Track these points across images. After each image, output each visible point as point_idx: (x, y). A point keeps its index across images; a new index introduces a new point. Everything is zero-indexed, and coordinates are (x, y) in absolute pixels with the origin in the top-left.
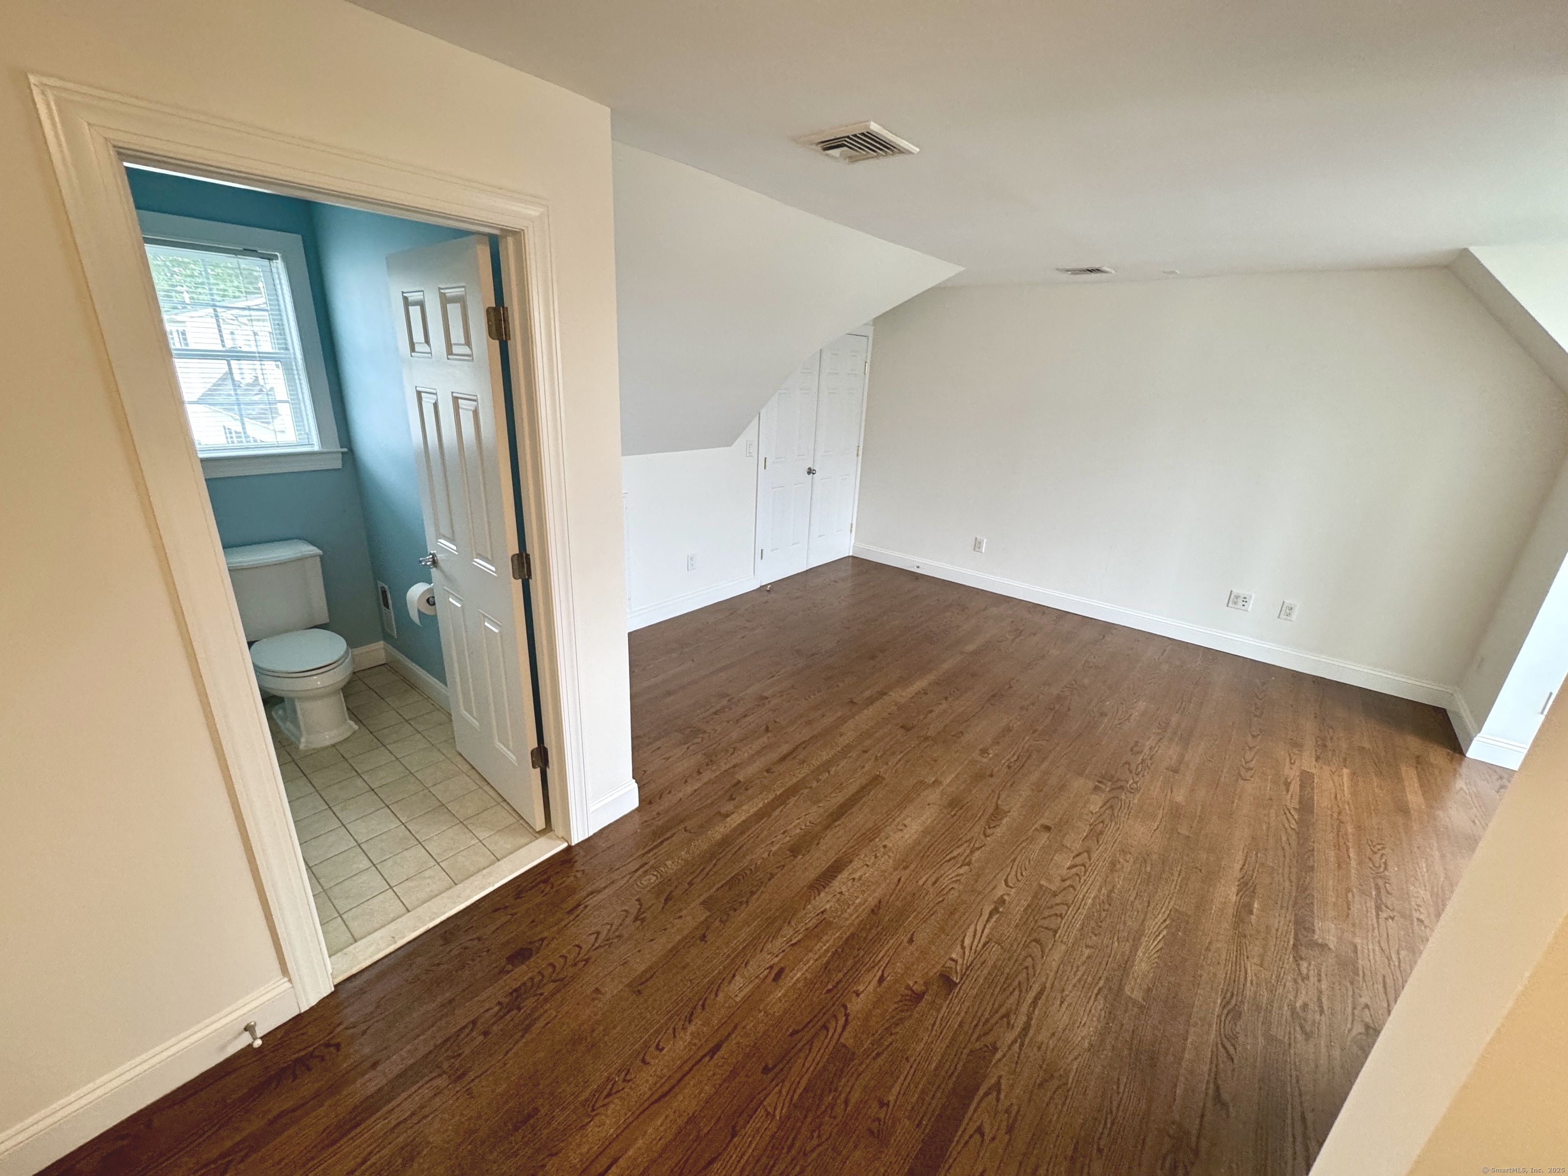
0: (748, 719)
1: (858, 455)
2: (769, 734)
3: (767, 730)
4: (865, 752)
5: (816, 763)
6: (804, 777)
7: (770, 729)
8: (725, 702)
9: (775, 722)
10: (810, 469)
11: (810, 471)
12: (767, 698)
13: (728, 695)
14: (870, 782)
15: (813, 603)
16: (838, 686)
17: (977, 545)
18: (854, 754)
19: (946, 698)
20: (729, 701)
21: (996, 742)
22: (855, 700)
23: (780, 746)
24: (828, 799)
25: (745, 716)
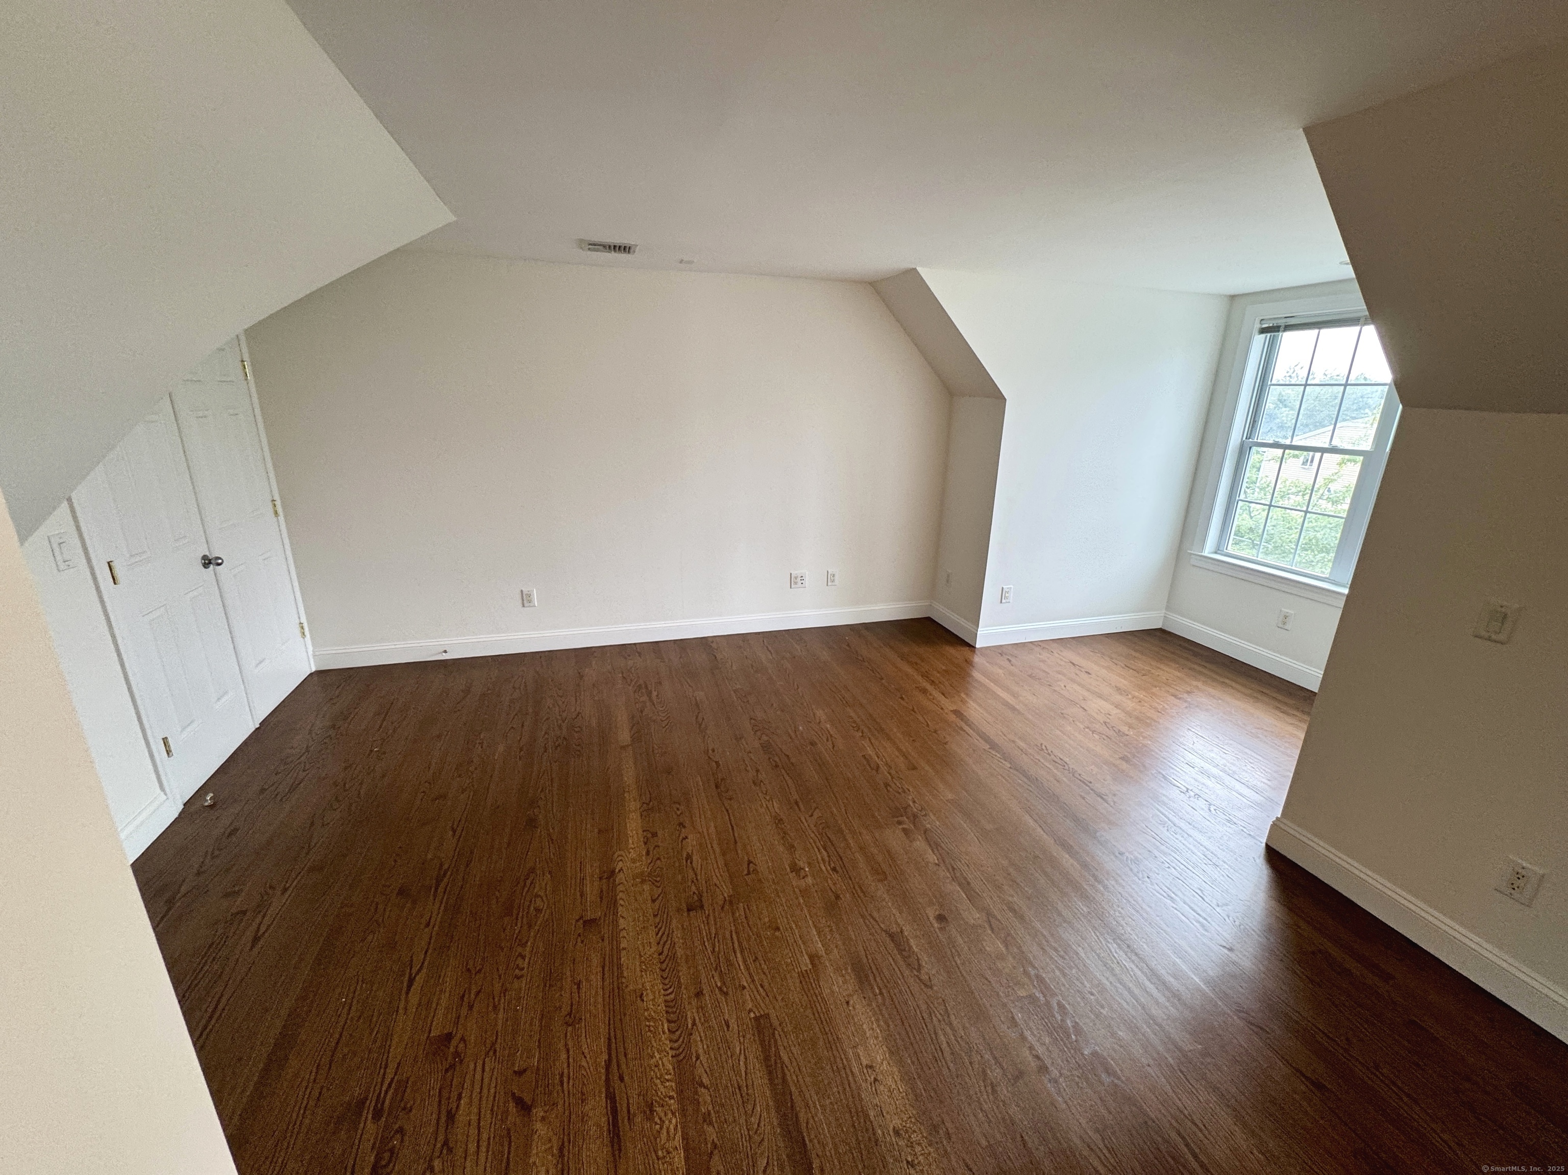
0: (461, 1117)
1: (276, 513)
2: (538, 1112)
3: (525, 1107)
4: (699, 994)
5: (666, 1088)
6: (685, 1137)
7: (527, 1099)
8: (370, 1128)
9: (520, 1073)
10: (205, 557)
11: (207, 562)
12: (449, 1037)
13: (362, 1103)
14: (762, 1042)
15: (335, 784)
16: (538, 910)
17: (525, 599)
18: (691, 1013)
19: (681, 825)
20: (377, 1114)
21: (791, 848)
22: (589, 916)
23: (583, 1118)
24: (757, 1138)
25: (451, 1117)
